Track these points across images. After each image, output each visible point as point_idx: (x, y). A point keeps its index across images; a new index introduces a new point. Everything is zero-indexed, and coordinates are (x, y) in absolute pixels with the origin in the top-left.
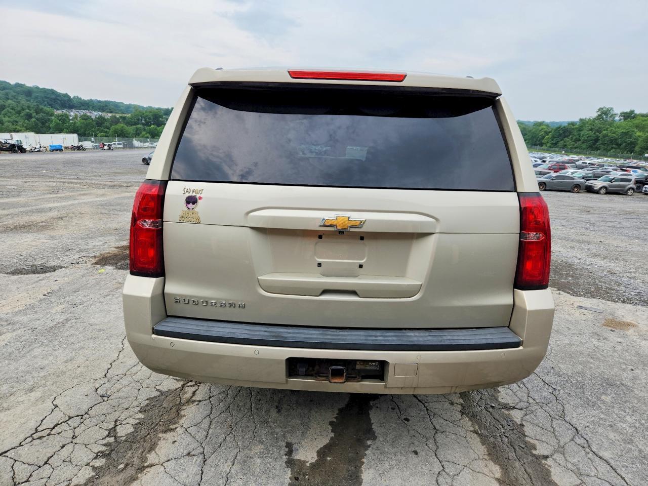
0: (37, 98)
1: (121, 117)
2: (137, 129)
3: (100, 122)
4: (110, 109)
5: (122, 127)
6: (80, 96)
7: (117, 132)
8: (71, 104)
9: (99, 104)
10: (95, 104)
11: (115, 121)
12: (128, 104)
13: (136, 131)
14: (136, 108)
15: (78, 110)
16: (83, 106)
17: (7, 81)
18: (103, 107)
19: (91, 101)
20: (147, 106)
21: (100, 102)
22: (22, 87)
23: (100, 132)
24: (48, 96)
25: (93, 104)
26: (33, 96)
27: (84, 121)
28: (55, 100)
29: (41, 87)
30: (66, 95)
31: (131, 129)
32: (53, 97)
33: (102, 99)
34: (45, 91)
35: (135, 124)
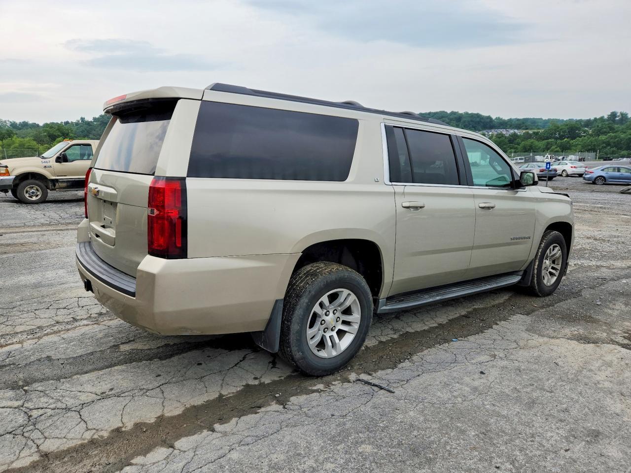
0: (464, 122)
1: (534, 133)
2: (548, 143)
3: (513, 139)
4: (526, 126)
5: (532, 143)
6: (501, 117)
7: (525, 147)
8: (492, 125)
9: (517, 122)
10: (513, 123)
11: (528, 136)
12: (547, 119)
13: (547, 145)
14: (553, 122)
15: (496, 130)
16: (502, 125)
17: (445, 111)
18: (520, 124)
19: (510, 120)
20: (568, 119)
21: (518, 120)
22: (455, 114)
23: (511, 148)
24: (474, 119)
25: (511, 123)
26: (462, 121)
27: (498, 139)
28: (479, 122)
29: (470, 112)
30: (489, 117)
31: (541, 144)
32: (478, 120)
33: (521, 117)
34: (472, 115)
35: (547, 138)
